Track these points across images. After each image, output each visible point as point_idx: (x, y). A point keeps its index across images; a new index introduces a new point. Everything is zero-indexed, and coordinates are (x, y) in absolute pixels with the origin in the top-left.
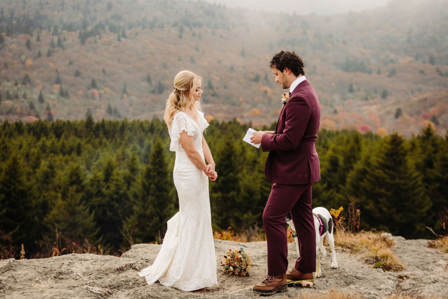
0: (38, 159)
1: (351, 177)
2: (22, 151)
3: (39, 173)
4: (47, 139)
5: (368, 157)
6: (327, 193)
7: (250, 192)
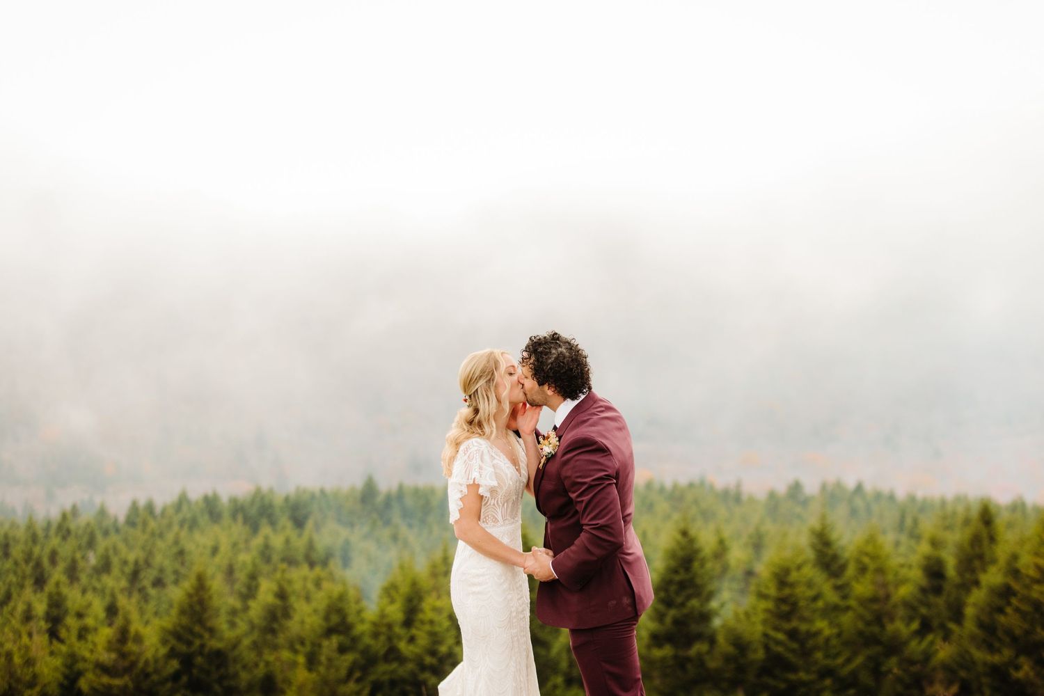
0: (253, 577)
1: (975, 605)
2: (217, 559)
3: (256, 609)
4: (275, 530)
5: (1015, 557)
6: (920, 643)
7: (740, 645)
